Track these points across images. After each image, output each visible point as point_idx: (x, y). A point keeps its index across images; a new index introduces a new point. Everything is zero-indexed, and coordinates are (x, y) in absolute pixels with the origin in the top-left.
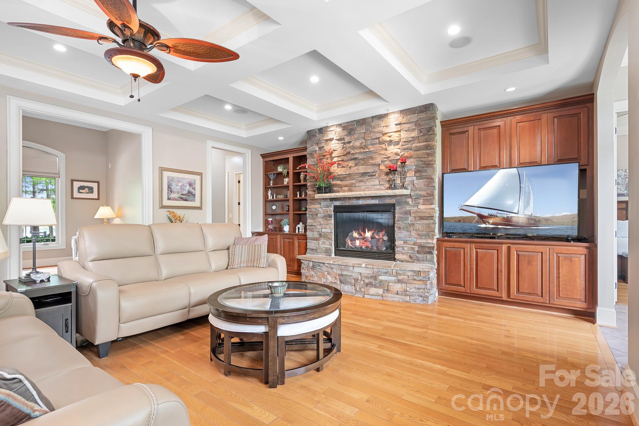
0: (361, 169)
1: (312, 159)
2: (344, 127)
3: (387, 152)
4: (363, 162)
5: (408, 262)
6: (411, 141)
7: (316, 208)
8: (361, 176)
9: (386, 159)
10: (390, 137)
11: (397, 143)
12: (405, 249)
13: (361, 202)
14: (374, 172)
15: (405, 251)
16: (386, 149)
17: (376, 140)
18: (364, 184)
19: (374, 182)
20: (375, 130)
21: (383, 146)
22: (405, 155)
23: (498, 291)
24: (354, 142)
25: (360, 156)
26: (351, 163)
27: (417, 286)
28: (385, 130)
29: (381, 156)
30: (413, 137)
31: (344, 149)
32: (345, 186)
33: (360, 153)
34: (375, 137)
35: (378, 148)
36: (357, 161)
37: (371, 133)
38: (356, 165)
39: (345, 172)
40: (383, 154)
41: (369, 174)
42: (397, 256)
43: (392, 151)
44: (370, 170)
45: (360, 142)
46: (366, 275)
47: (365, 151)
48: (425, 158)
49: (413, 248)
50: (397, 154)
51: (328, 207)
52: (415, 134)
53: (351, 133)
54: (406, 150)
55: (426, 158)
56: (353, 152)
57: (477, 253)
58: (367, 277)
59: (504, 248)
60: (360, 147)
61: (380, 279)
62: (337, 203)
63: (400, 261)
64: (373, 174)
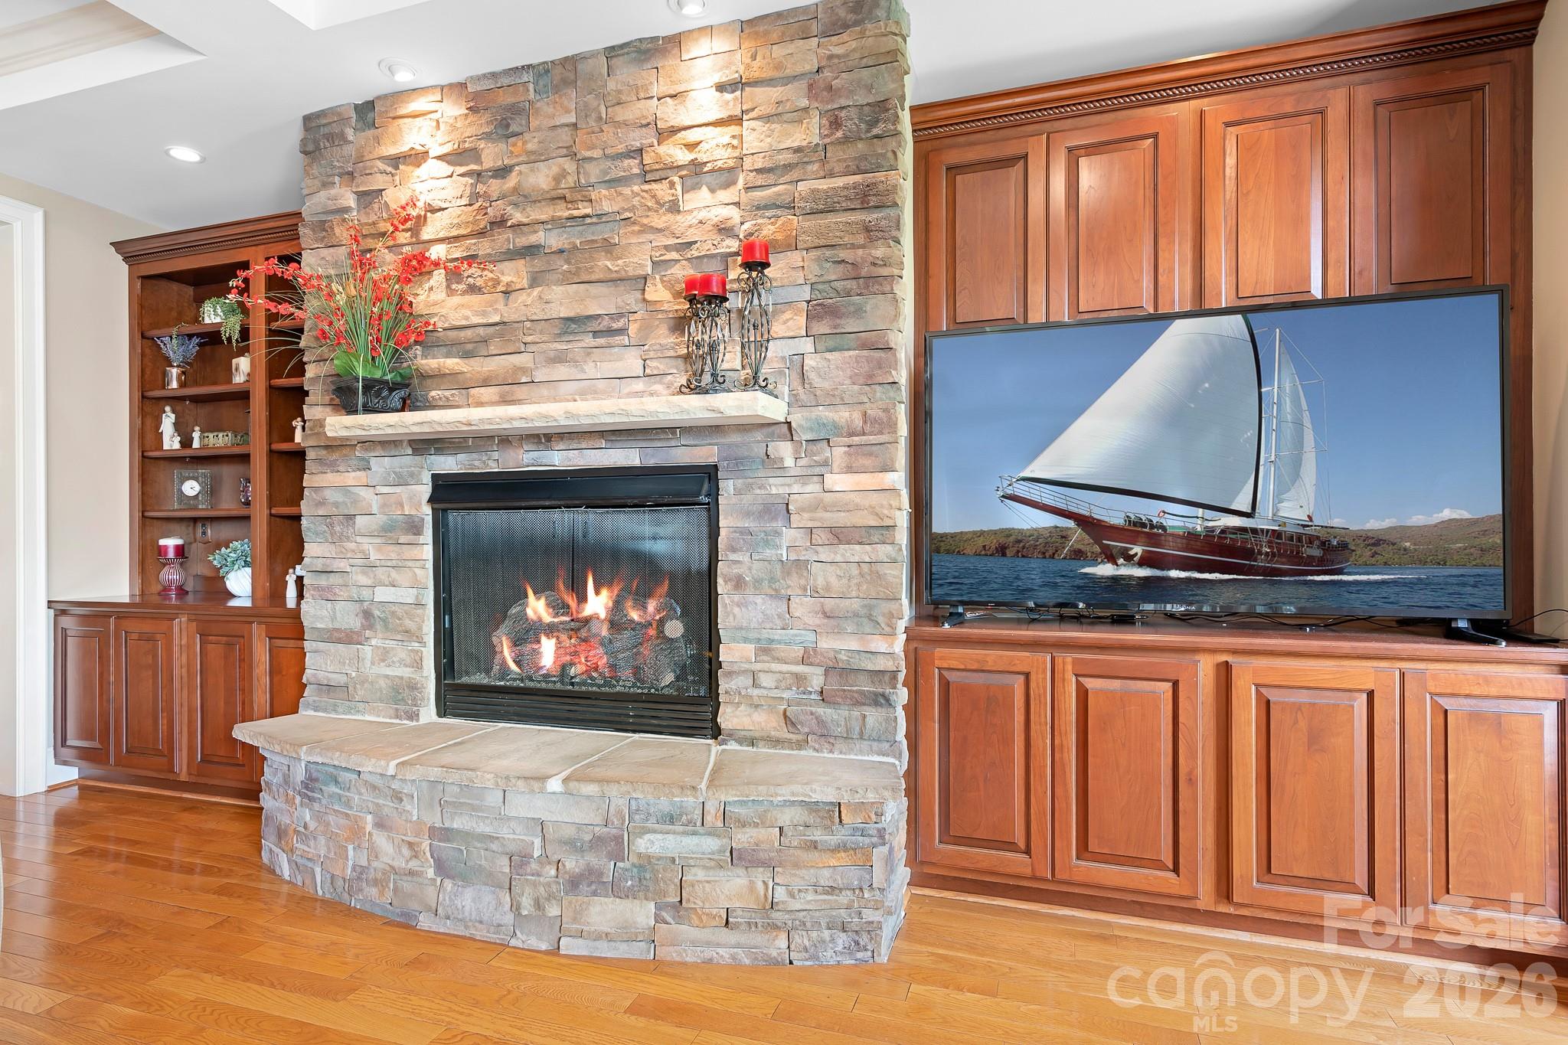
0: (562, 300)
1: (325, 252)
2: (476, 96)
3: (679, 217)
4: (565, 267)
5: (777, 742)
6: (788, 167)
7: (344, 489)
8: (560, 335)
9: (674, 255)
10: (692, 146)
11: (726, 176)
12: (766, 680)
13: (559, 459)
14: (621, 315)
15: (765, 692)
16: (674, 208)
17: (627, 162)
18: (573, 370)
19: (619, 364)
20: (623, 114)
21: (661, 190)
22: (764, 232)
23: (1176, 870)
24: (523, 167)
25: (553, 240)
26: (512, 273)
27: (825, 877)
28: (672, 114)
29: (651, 237)
30: (798, 150)
31: (477, 206)
32: (486, 383)
33: (555, 223)
34: (621, 148)
35: (636, 201)
36: (538, 264)
37: (605, 127)
38: (535, 281)
39: (484, 314)
40: (659, 230)
41: (595, 326)
42: (727, 718)
43: (702, 215)
44: (599, 303)
45: (555, 170)
46: (569, 832)
47: (575, 213)
48: (853, 247)
49: (800, 679)
50: (724, 230)
51: (401, 482)
52: (808, 133)
53: (508, 126)
54: (769, 213)
55: (863, 247)
56: (518, 217)
57: (1083, 694)
58: (573, 845)
59: (1205, 668)
60: (554, 194)
61: (642, 850)
62: (450, 464)
63: (740, 741)
64: (615, 326)
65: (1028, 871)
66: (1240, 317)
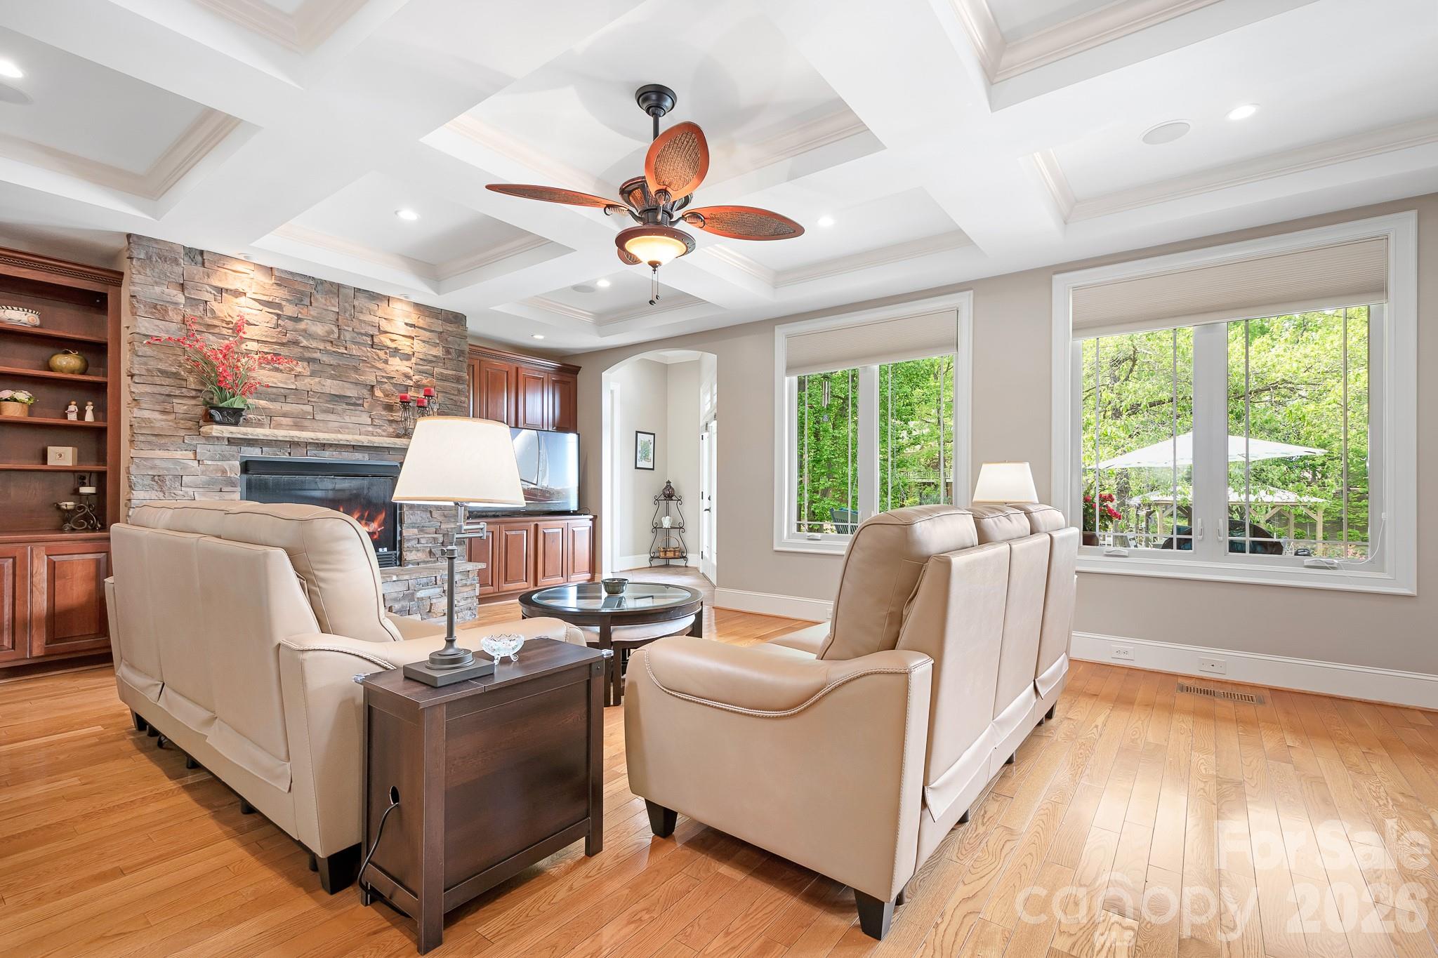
0: (331, 386)
2: (281, 278)
3: (388, 366)
4: (332, 372)
5: (425, 562)
6: (431, 362)
8: (329, 401)
9: (385, 380)
10: (393, 340)
11: (407, 357)
12: (423, 541)
13: (328, 456)
14: (359, 398)
15: (422, 545)
16: (386, 362)
17: (364, 338)
18: (339, 418)
19: (360, 419)
20: (362, 317)
21: (381, 354)
22: (423, 382)
23: (526, 581)
24: (309, 321)
25: (325, 358)
26: (300, 367)
27: (465, 595)
28: (385, 326)
29: (375, 370)
30: (435, 356)
31: (278, 330)
32: (285, 415)
33: (327, 352)
34: (363, 331)
35: (369, 354)
36: (317, 367)
37: (354, 320)
38: (313, 374)
39: (286, 383)
40: (380, 369)
41: (349, 401)
42: (408, 556)
43: (397, 368)
44: (351, 392)
45: (327, 328)
46: (395, 595)
47: (339, 351)
48: (453, 395)
49: (434, 539)
50: (408, 377)
51: (224, 458)
52: (438, 352)
53: (302, 300)
54: (424, 375)
55: (457, 395)
56: (305, 343)
57: (507, 536)
58: (396, 600)
59: (532, 525)
60: (326, 338)
61: (419, 596)
62: (254, 453)
63: (413, 564)
64: (358, 402)
65: (492, 591)
66: (535, 431)
